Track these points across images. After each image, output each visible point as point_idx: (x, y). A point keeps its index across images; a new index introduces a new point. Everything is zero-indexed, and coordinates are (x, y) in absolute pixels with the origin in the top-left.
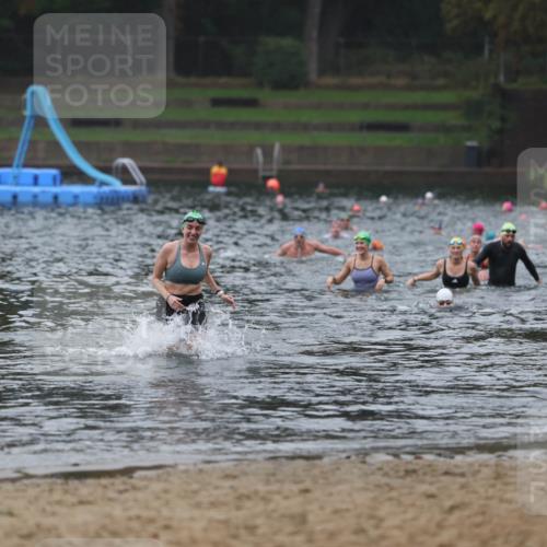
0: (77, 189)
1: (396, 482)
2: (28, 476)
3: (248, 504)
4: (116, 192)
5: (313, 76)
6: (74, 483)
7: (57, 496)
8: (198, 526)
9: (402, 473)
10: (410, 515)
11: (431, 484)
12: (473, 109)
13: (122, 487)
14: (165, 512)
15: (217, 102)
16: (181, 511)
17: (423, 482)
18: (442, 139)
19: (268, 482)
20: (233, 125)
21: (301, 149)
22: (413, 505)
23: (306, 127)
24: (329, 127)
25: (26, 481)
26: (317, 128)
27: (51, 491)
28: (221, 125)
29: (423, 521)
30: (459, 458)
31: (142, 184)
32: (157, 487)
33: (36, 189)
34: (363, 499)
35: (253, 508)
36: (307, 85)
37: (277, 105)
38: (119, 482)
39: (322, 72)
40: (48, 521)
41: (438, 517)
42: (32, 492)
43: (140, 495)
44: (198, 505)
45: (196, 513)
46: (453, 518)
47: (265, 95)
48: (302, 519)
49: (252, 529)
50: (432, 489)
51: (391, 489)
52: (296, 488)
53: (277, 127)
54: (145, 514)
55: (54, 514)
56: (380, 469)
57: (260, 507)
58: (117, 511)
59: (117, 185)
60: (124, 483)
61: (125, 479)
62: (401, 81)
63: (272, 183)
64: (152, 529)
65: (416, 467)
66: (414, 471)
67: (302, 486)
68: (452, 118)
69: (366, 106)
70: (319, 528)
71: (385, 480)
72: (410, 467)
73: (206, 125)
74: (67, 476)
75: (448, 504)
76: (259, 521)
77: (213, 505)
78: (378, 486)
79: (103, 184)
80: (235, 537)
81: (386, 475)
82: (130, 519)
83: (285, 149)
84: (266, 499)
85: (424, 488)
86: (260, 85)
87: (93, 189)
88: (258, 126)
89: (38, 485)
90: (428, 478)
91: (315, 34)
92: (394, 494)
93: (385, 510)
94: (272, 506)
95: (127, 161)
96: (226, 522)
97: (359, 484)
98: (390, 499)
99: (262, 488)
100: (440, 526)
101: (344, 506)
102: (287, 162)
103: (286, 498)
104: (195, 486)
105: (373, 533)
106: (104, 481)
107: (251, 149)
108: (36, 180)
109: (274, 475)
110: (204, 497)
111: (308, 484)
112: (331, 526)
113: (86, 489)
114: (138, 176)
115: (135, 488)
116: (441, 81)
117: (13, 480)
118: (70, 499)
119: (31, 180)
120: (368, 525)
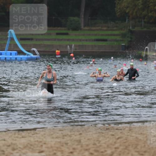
0: (21, 56)
1: (104, 132)
2: (9, 130)
3: (66, 137)
4: (31, 57)
5: (82, 27)
6: (21, 132)
7: (16, 135)
8: (53, 143)
9: (105, 129)
10: (107, 140)
11: (113, 132)
12: (124, 36)
13: (33, 133)
14: (44, 140)
15: (58, 34)
16: (49, 140)
17: (111, 131)
18: (116, 43)
19: (71, 132)
20: (61, 40)
21: (79, 46)
22: (108, 137)
23: (80, 40)
24: (87, 40)
25: (8, 132)
26: (83, 40)
27: (15, 134)
28: (59, 40)
29: (111, 142)
30: (120, 125)
31: (38, 55)
32: (42, 133)
33: (11, 56)
34: (95, 136)
35: (67, 138)
36: (81, 29)
37: (73, 35)
38: (32, 132)
39: (85, 26)
40: (14, 142)
41: (115, 140)
42: (10, 135)
43: (38, 135)
44: (53, 138)
45: (52, 140)
46: (118, 141)
47: (70, 32)
48: (79, 141)
49: (67, 144)
50: (113, 133)
51: (103, 133)
52: (78, 133)
53: (73, 40)
54: (39, 140)
55: (16, 140)
56: (100, 128)
57: (69, 138)
58: (32, 139)
59: (32, 55)
60: (34, 132)
61: (34, 131)
62: (105, 28)
63: (72, 55)
64: (41, 144)
65: (109, 128)
66: (109, 129)
67: (79, 133)
68: (118, 38)
69: (96, 35)
70: (84, 143)
71: (101, 131)
72: (107, 128)
73: (55, 40)
74: (19, 130)
75: (117, 137)
76: (69, 142)
77: (57, 138)
78: (99, 133)
79: (28, 55)
80: (62, 146)
81: (101, 130)
82: (35, 141)
83: (75, 46)
84: (70, 136)
85: (111, 133)
86: (69, 29)
87: (26, 56)
88: (68, 40)
89: (12, 133)
90: (112, 131)
91: (83, 16)
92: (103, 135)
93: (101, 139)
94: (72, 138)
95: (34, 49)
96: (60, 142)
97: (94, 132)
98: (102, 136)
99: (69, 133)
100: (115, 143)
101: (90, 138)
102: (76, 49)
103: (76, 136)
104: (52, 133)
105: (98, 145)
106: (29, 132)
107: (67, 46)
108: (11, 54)
109: (72, 130)
110: (54, 136)
111: (81, 132)
112: (87, 143)
113: (24, 133)
114: (37, 53)
115: (36, 133)
116: (115, 28)
117: (5, 131)
118: (20, 136)
119: (10, 54)
120: (97, 143)
